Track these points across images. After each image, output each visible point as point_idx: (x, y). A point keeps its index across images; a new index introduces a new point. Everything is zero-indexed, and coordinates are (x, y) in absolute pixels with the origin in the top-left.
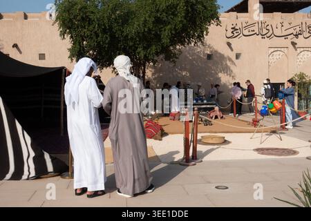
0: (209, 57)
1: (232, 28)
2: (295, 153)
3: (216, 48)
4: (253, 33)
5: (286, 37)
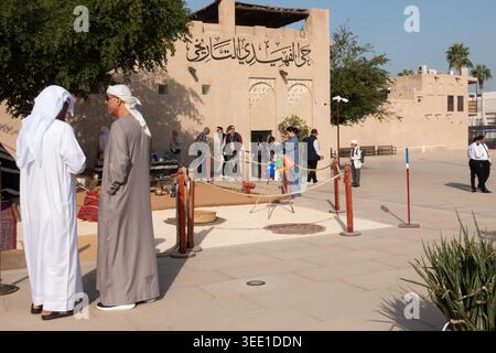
0: (162, 89)
1: (196, 46)
2: (320, 229)
3: (172, 75)
4: (227, 54)
5: (272, 62)
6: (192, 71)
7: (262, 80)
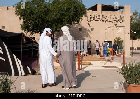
0: (80, 29)
1: (90, 17)
2: (117, 67)
3: (83, 26)
4: (99, 19)
5: (112, 21)
6: (89, 24)
7: (109, 26)
